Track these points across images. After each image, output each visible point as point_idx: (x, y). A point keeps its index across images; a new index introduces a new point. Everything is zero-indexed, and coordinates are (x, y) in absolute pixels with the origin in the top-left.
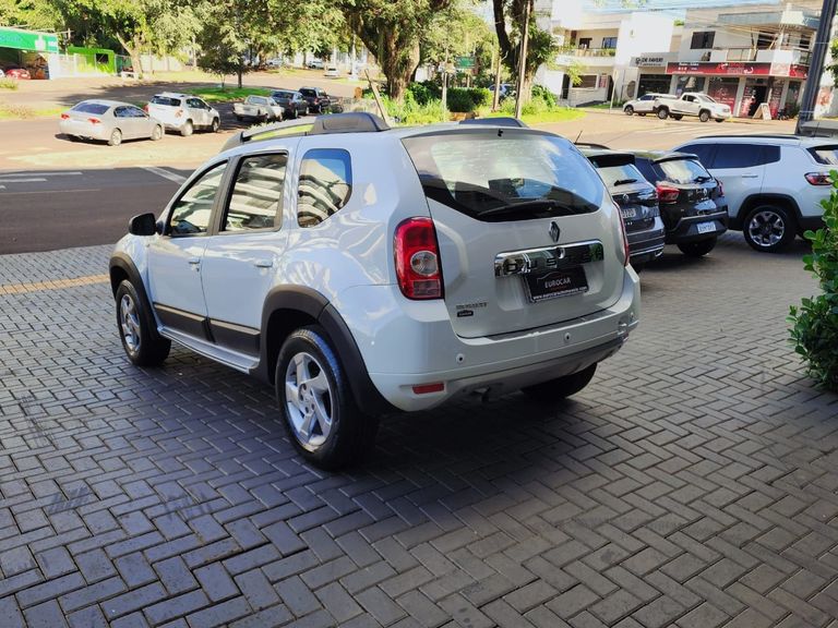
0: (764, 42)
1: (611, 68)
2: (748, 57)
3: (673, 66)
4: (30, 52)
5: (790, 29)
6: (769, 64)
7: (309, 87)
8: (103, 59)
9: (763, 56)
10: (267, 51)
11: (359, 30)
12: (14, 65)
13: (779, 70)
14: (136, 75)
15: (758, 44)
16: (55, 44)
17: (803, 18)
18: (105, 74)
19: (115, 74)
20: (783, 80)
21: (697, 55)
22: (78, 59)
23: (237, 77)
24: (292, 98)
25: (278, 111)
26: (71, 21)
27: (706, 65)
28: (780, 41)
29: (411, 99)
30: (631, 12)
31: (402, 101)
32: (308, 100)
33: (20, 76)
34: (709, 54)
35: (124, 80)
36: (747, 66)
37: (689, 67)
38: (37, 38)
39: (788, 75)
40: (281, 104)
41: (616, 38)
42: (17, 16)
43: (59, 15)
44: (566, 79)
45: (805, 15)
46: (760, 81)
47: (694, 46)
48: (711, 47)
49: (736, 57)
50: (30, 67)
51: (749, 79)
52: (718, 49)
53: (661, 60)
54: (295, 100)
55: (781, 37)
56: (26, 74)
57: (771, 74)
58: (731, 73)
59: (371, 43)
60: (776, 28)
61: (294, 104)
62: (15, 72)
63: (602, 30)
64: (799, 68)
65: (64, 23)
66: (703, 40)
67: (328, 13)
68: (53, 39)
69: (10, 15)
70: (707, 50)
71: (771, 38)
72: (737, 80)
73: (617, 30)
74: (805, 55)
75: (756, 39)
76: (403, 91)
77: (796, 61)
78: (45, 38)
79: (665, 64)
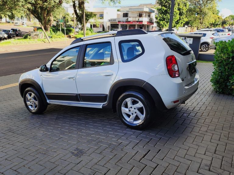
0: (140, 15)
1: (103, 22)
2: (137, 19)
3: (119, 22)
5: (146, 12)
6: (142, 21)
9: (141, 19)
13: (145, 23)
15: (139, 16)
17: (148, 10)
20: (146, 25)
21: (125, 19)
24: (10, 32)
25: (6, 36)
27: (127, 21)
28: (144, 15)
29: (52, 31)
30: (106, 7)
31: (49, 32)
32: (15, 32)
34: (128, 19)
36: (137, 22)
37: (123, 22)
39: (147, 24)
40: (7, 34)
41: (103, 14)
44: (91, 26)
45: (149, 9)
46: (140, 25)
47: (124, 17)
48: (128, 17)
49: (134, 19)
51: (138, 25)
52: (130, 17)
53: (115, 20)
54: (11, 32)
55: (144, 14)
57: (143, 24)
58: (134, 23)
59: (35, 15)
60: (143, 12)
61: (11, 34)
63: (99, 12)
64: (149, 22)
66: (126, 15)
70: (127, 18)
71: (142, 14)
72: (135, 25)
73: (103, 12)
74: (150, 19)
75: (138, 15)
76: (49, 29)
77: (148, 20)
79: (117, 21)
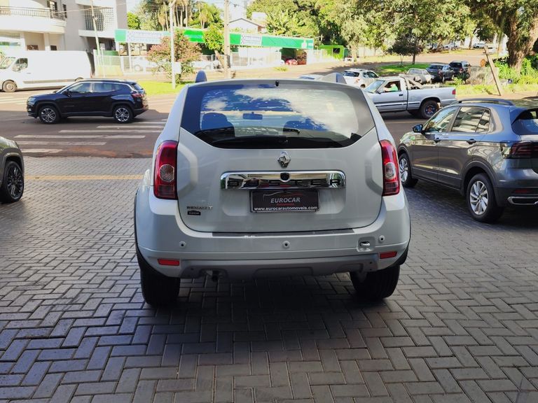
4: (300, 50)
7: (458, 61)
8: (337, 51)
10: (443, 39)
11: (497, 18)
12: (290, 57)
14: (353, 59)
16: (312, 45)
18: (337, 60)
19: (342, 59)
22: (323, 52)
23: (412, 57)
24: (442, 69)
25: (429, 77)
26: (322, 30)
29: (529, 66)
32: (455, 70)
33: (292, 64)
35: (346, 62)
38: (303, 41)
40: (432, 74)
42: (296, 30)
43: (317, 28)
50: (299, 58)
54: (444, 70)
56: (295, 62)
61: (442, 73)
62: (290, 61)
65: (318, 32)
67: (458, 10)
68: (311, 42)
69: (293, 30)
76: (520, 60)
78: (307, 41)
